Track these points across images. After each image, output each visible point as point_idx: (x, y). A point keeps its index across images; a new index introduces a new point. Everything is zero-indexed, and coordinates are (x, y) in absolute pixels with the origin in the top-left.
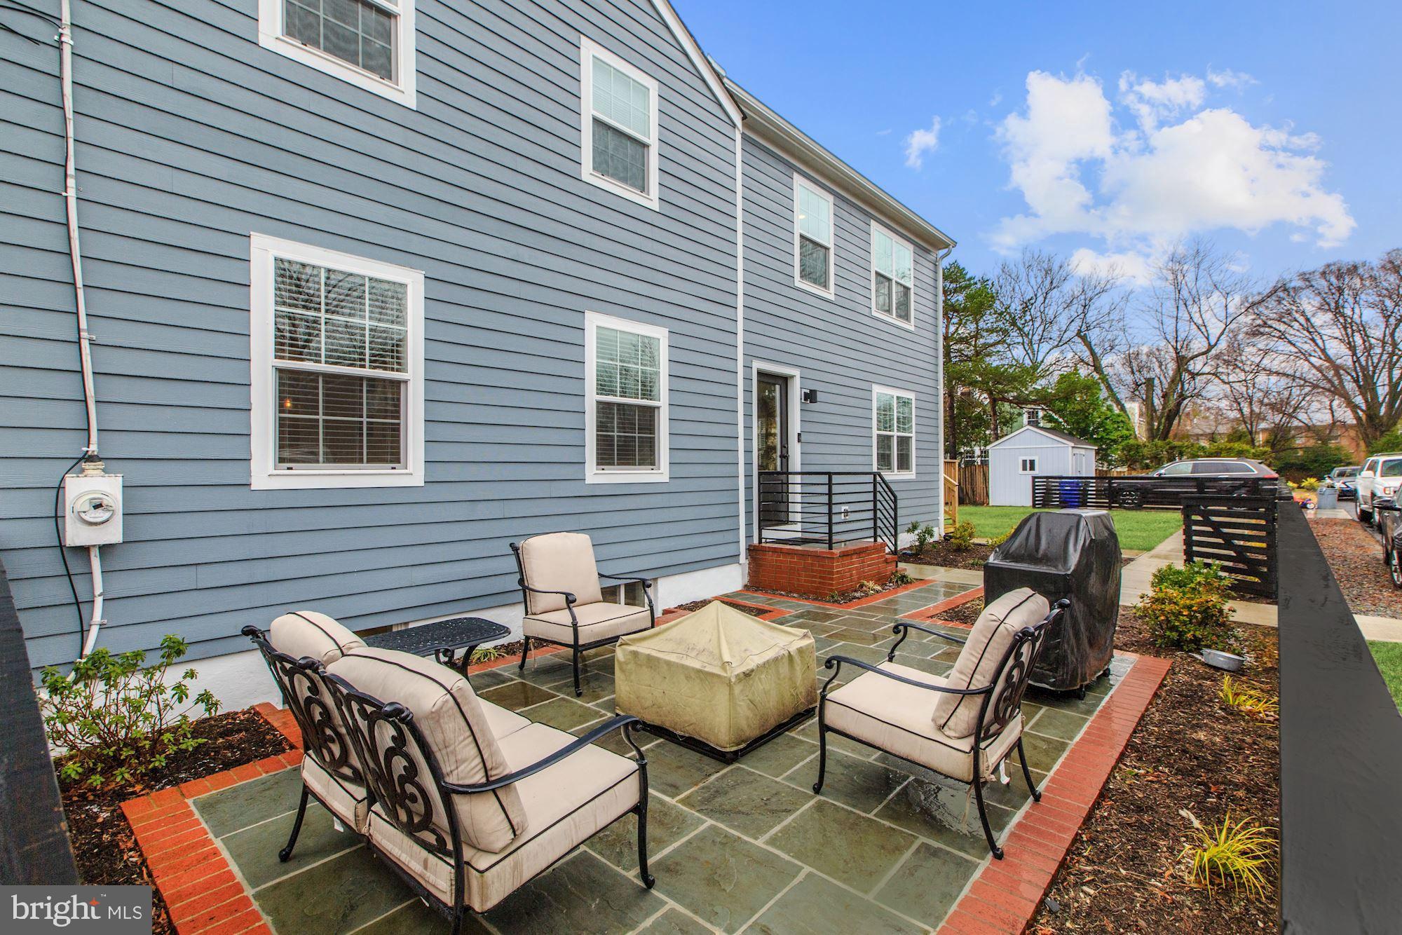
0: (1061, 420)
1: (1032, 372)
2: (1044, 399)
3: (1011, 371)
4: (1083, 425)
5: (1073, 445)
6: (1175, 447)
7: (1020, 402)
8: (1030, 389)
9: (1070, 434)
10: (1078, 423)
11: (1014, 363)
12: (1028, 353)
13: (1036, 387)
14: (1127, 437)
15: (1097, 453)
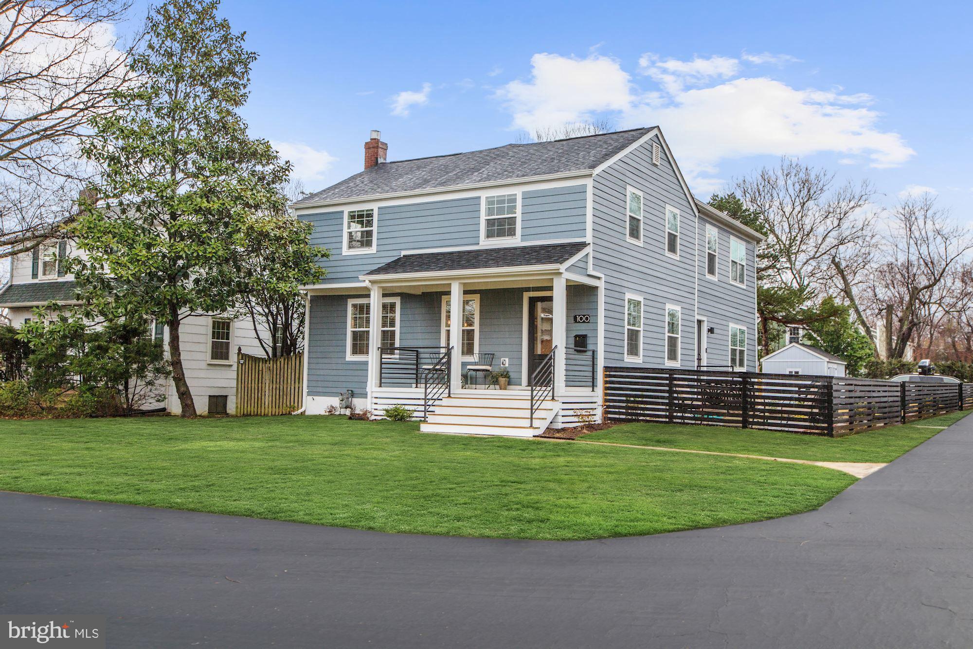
0: (819, 338)
1: (799, 294)
2: (809, 319)
3: (780, 293)
4: (836, 344)
5: (828, 360)
6: (905, 365)
7: (786, 321)
8: (797, 309)
9: (826, 351)
10: (832, 342)
11: (783, 286)
12: (795, 277)
13: (803, 307)
14: (869, 355)
15: (847, 367)
